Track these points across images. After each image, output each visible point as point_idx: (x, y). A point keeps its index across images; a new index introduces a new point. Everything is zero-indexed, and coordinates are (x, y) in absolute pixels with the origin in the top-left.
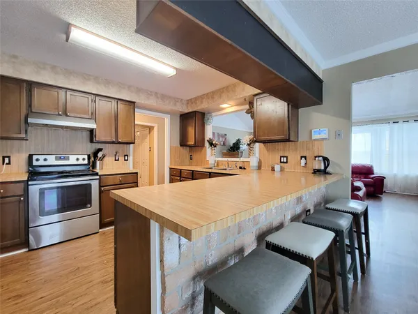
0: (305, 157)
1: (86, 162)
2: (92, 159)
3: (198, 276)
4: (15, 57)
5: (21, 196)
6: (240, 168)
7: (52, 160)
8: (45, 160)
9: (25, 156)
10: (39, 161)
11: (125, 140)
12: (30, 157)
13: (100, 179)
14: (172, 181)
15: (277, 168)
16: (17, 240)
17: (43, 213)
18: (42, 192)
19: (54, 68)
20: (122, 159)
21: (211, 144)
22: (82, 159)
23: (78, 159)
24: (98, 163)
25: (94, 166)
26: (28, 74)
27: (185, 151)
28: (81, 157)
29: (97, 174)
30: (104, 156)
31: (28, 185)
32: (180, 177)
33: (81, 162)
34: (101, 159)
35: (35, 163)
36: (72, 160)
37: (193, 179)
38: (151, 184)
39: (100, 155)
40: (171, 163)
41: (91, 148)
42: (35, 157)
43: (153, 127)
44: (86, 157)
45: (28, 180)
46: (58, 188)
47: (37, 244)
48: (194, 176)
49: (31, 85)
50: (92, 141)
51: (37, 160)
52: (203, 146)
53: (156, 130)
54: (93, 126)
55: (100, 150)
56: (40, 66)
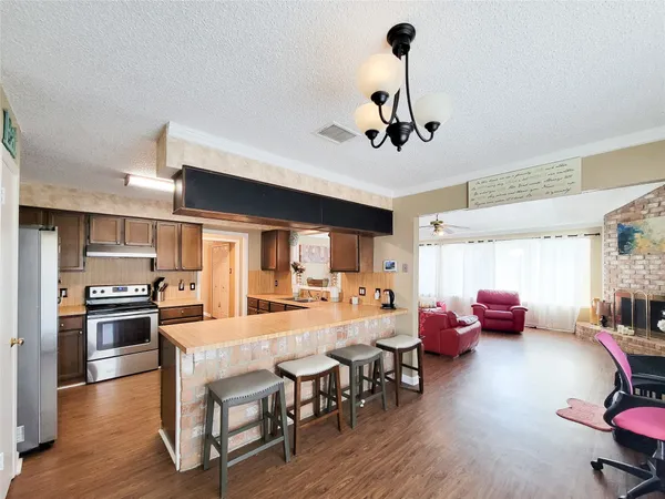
0: (379, 290)
1: (146, 293)
2: (153, 289)
3: (206, 385)
4: (74, 190)
5: (79, 330)
6: (323, 299)
7: (109, 292)
8: (103, 292)
9: (81, 288)
10: (96, 293)
11: (190, 267)
12: (87, 289)
13: (159, 313)
14: (250, 313)
15: (355, 300)
16: (76, 374)
17: (100, 347)
18: (100, 326)
19: (112, 197)
20: (187, 287)
21: (296, 269)
22: (142, 290)
23: (137, 290)
24: (159, 293)
25: (155, 297)
26: (86, 207)
27: (270, 276)
28: (140, 288)
29: (156, 307)
30: (166, 286)
31: (86, 319)
32: (258, 308)
33: (140, 293)
34: (163, 289)
35: (92, 295)
36: (131, 291)
37: (270, 311)
38: (232, 315)
39: (161, 285)
40: (250, 292)
41: (151, 277)
42: (92, 289)
43: (234, 243)
44: (146, 287)
45: (87, 314)
46: (114, 322)
47: (95, 377)
48: (270, 307)
49: (88, 216)
50: (152, 270)
51: (94, 292)
52: (288, 270)
53: (237, 246)
54: (154, 255)
55: (162, 279)
56: (98, 197)
